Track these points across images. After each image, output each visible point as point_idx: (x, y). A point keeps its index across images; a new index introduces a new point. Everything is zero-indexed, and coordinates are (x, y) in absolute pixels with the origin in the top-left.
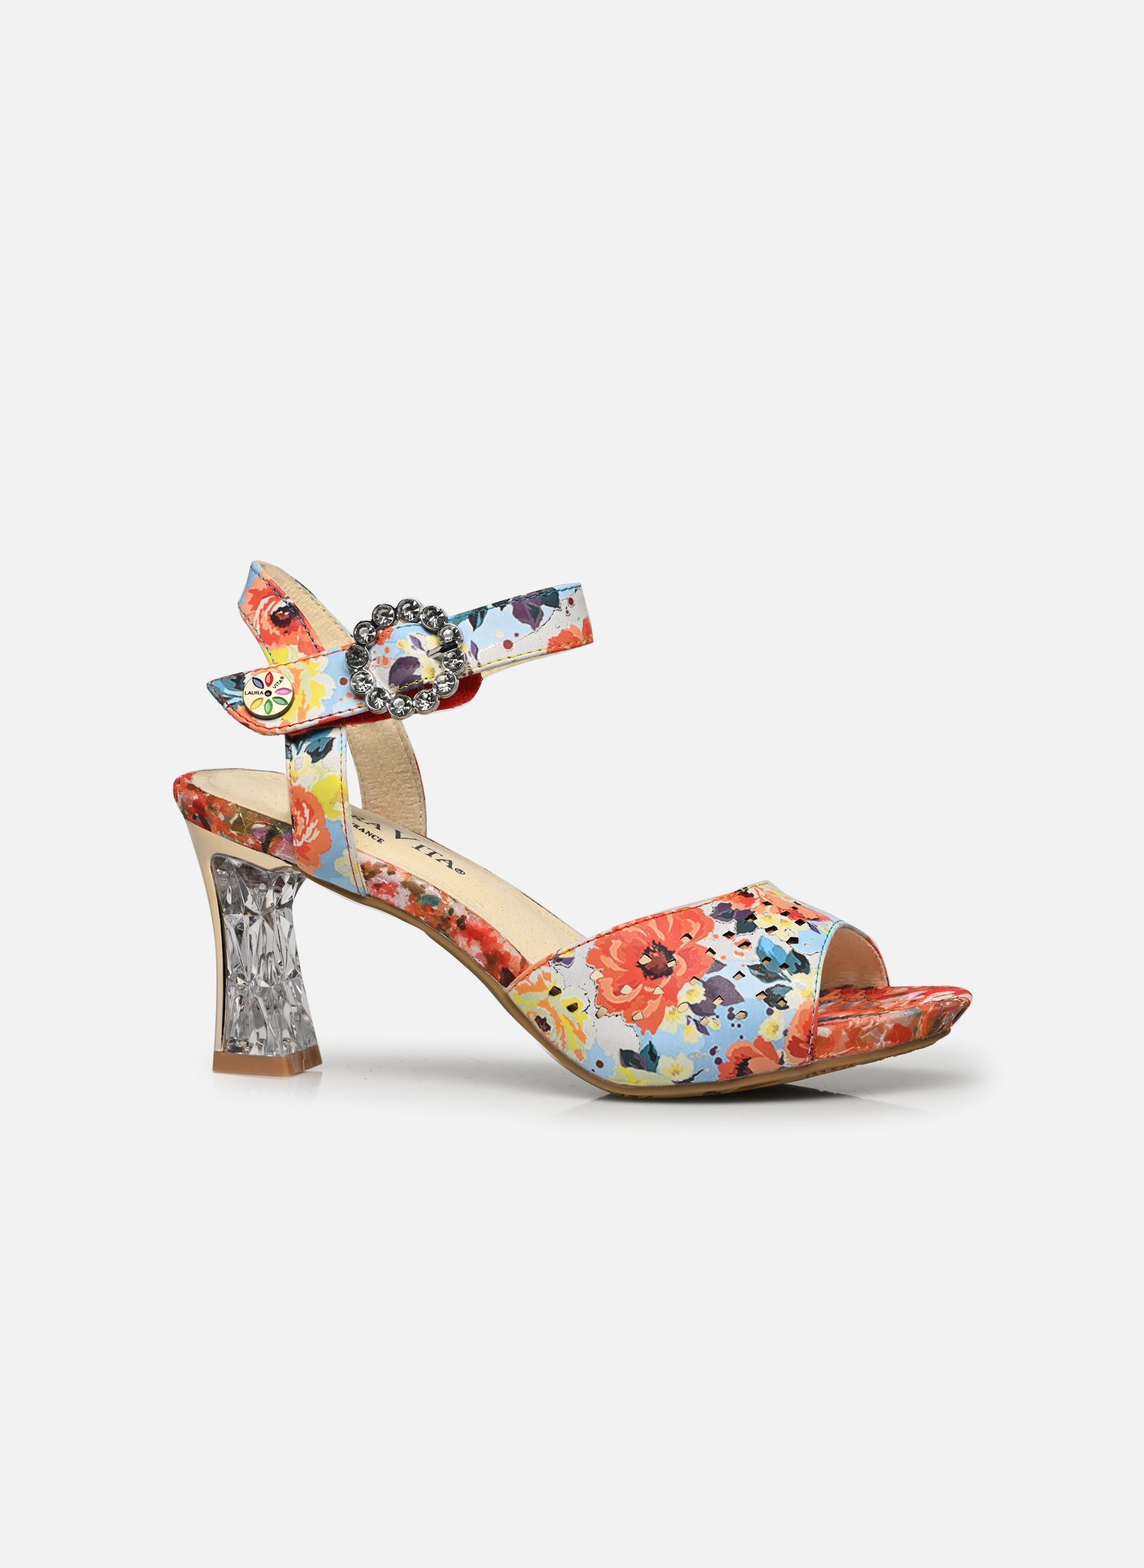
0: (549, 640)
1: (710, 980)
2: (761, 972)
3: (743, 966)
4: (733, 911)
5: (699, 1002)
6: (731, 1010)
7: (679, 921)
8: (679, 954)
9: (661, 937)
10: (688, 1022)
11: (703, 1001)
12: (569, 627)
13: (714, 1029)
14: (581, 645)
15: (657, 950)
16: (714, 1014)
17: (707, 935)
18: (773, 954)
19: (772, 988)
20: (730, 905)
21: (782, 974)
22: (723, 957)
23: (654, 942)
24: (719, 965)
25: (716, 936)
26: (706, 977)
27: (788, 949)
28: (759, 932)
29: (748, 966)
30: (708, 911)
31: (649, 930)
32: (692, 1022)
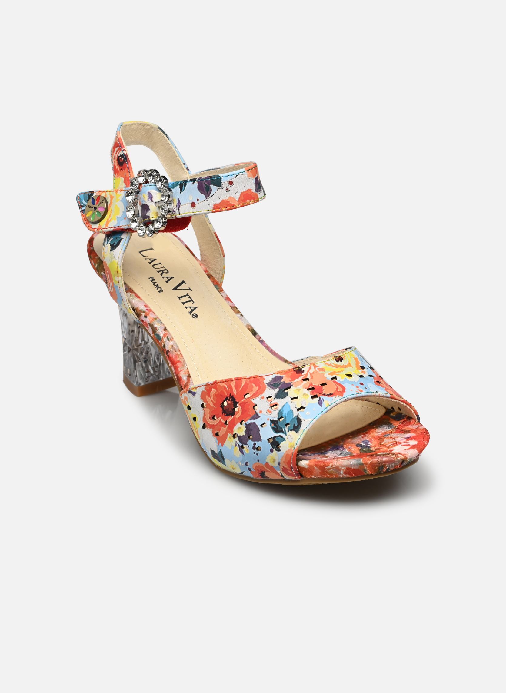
0: (214, 205)
1: (250, 424)
2: (275, 425)
3: (268, 419)
4: (281, 383)
5: (242, 435)
6: (255, 444)
7: (248, 384)
8: (240, 405)
9: (235, 392)
10: (236, 445)
11: (243, 435)
12: (227, 198)
13: (246, 452)
14: (236, 208)
15: (230, 399)
16: (247, 444)
17: (259, 396)
18: (286, 416)
19: (277, 437)
20: (282, 378)
21: (285, 430)
22: (261, 412)
23: (230, 394)
24: (256, 416)
25: (263, 398)
26: (249, 422)
27: (295, 414)
28: (287, 399)
29: (271, 420)
30: (267, 380)
31: (230, 387)
32: (238, 445)
